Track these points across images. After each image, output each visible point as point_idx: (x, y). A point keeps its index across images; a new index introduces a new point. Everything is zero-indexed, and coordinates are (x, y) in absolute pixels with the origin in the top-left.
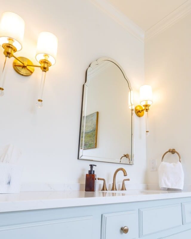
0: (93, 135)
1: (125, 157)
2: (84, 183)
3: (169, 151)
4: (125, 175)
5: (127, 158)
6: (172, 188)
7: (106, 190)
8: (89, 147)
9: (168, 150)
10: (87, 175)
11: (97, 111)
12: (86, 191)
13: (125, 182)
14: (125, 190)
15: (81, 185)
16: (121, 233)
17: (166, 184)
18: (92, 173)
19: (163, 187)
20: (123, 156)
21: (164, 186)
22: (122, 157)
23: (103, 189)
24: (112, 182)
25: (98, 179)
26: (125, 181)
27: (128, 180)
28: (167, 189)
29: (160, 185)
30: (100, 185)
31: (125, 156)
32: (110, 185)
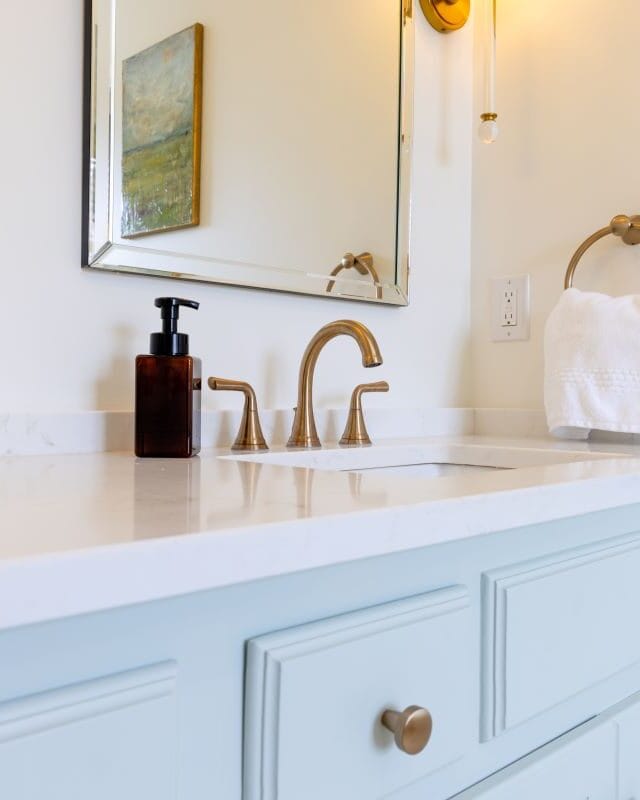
0: (180, 155)
1: (353, 269)
2: (130, 408)
3: (614, 229)
4: (369, 364)
5: (364, 272)
6: (625, 429)
7: (263, 445)
8: (161, 221)
9: (607, 224)
10: (141, 360)
11: (193, 23)
12: (141, 452)
13: (367, 399)
14: (367, 440)
15: (112, 421)
16: (380, 743)
17: (587, 409)
18: (175, 351)
19: (572, 423)
20: (343, 261)
21: (579, 421)
22: (340, 268)
23: (244, 444)
24: (294, 403)
25: (215, 385)
26: (364, 394)
27: (382, 387)
28: (586, 437)
29: (550, 417)
30: (225, 417)
31: (354, 262)
32: (279, 415)
